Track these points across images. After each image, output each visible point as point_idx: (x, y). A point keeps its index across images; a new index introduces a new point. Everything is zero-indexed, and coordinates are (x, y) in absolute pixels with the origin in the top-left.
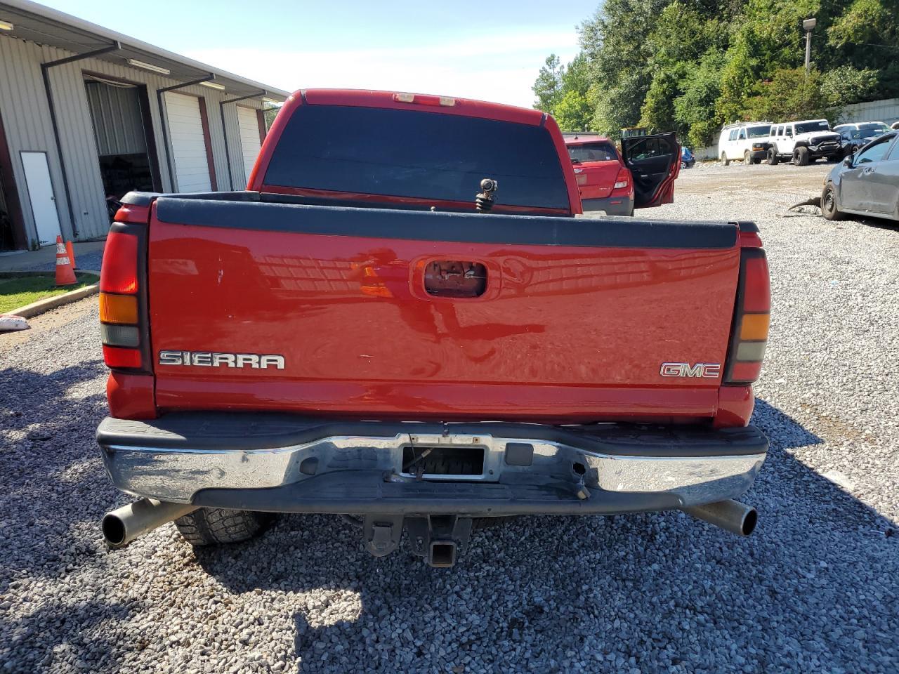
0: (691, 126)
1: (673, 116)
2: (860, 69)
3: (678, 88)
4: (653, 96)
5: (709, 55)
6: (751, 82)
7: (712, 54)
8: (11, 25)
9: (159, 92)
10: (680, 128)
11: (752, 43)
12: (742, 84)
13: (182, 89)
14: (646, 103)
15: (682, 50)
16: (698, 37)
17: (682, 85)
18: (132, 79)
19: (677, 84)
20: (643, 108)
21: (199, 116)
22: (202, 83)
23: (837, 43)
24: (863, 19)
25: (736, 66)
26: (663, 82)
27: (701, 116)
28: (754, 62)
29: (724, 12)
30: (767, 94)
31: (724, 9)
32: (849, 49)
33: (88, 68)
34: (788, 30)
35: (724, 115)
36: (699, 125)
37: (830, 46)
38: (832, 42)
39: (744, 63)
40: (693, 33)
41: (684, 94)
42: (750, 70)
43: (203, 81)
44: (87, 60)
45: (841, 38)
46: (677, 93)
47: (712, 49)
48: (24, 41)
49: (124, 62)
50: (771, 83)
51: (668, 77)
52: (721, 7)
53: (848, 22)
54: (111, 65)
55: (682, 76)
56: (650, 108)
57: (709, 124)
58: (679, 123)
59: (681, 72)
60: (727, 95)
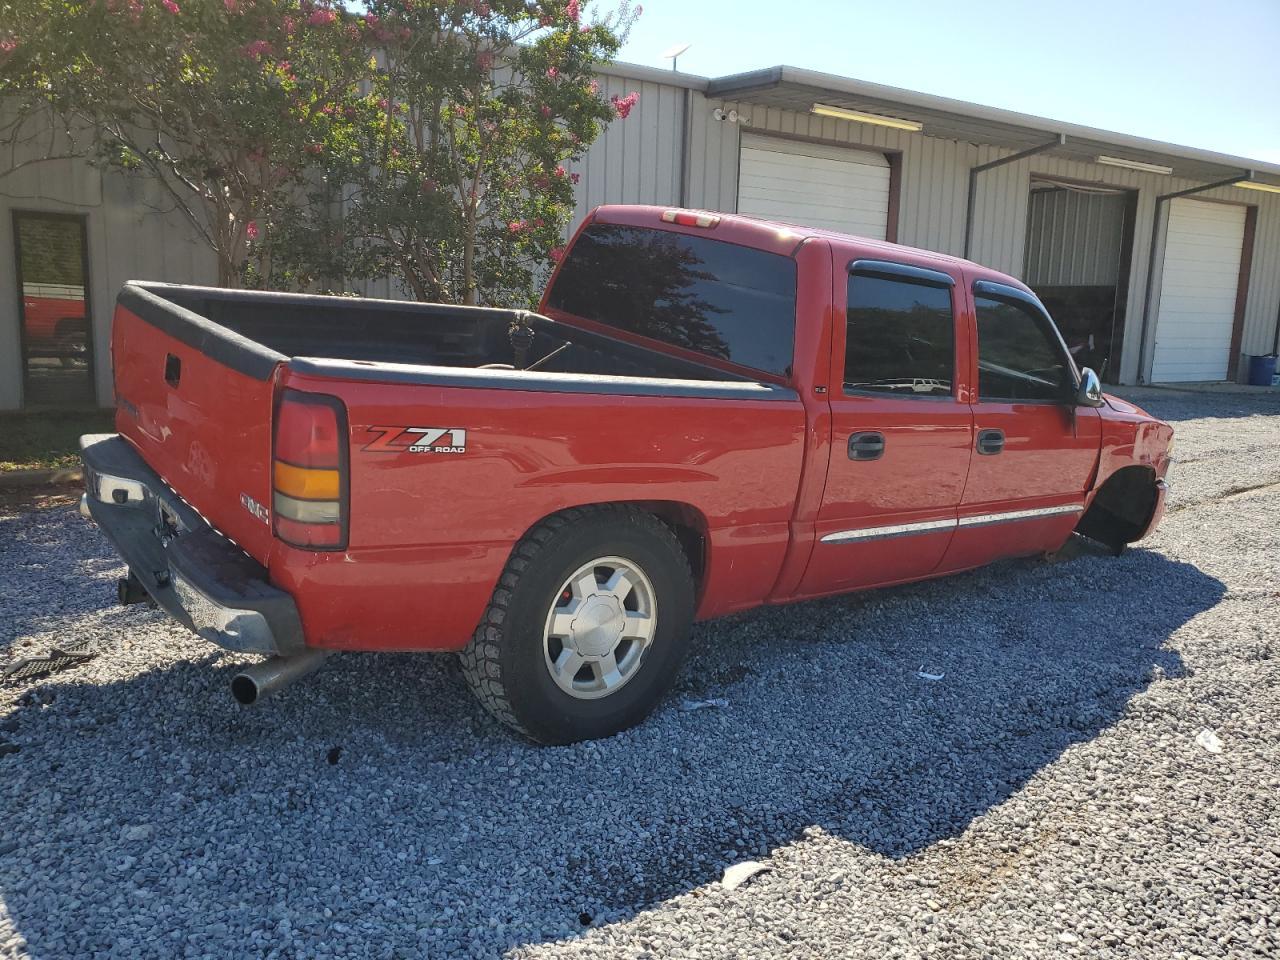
8: (921, 125)
9: (1159, 200)
13: (1204, 193)
18: (1116, 182)
21: (1241, 234)
22: (1238, 184)
33: (1042, 170)
43: (1238, 180)
44: (1034, 157)
48: (955, 142)
49: (1091, 159)
54: (1072, 164)
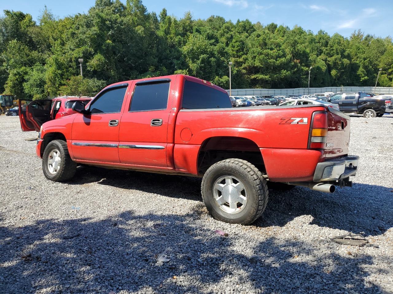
0: (33, 96)
1: (24, 91)
2: (100, 80)
3: (24, 78)
4: (11, 81)
5: (36, 66)
6: (59, 80)
7: (38, 66)
10: (27, 96)
11: (57, 64)
12: (55, 80)
14: (7, 84)
15: (22, 62)
16: (30, 57)
17: (26, 77)
19: (24, 77)
20: (5, 86)
23: (91, 69)
24: (99, 62)
25: (52, 72)
26: (15, 75)
27: (38, 92)
28: (60, 72)
29: (39, 49)
30: (68, 85)
31: (39, 47)
32: (95, 72)
34: (71, 61)
35: (49, 92)
36: (38, 96)
37: (88, 70)
38: (89, 68)
39: (55, 72)
40: (28, 55)
41: (28, 81)
42: (58, 75)
45: (92, 68)
46: (24, 80)
47: (38, 63)
50: (70, 81)
51: (19, 73)
52: (38, 46)
53: (94, 62)
55: (26, 73)
56: (10, 86)
57: (42, 96)
58: (27, 94)
59: (24, 71)
60: (49, 83)
